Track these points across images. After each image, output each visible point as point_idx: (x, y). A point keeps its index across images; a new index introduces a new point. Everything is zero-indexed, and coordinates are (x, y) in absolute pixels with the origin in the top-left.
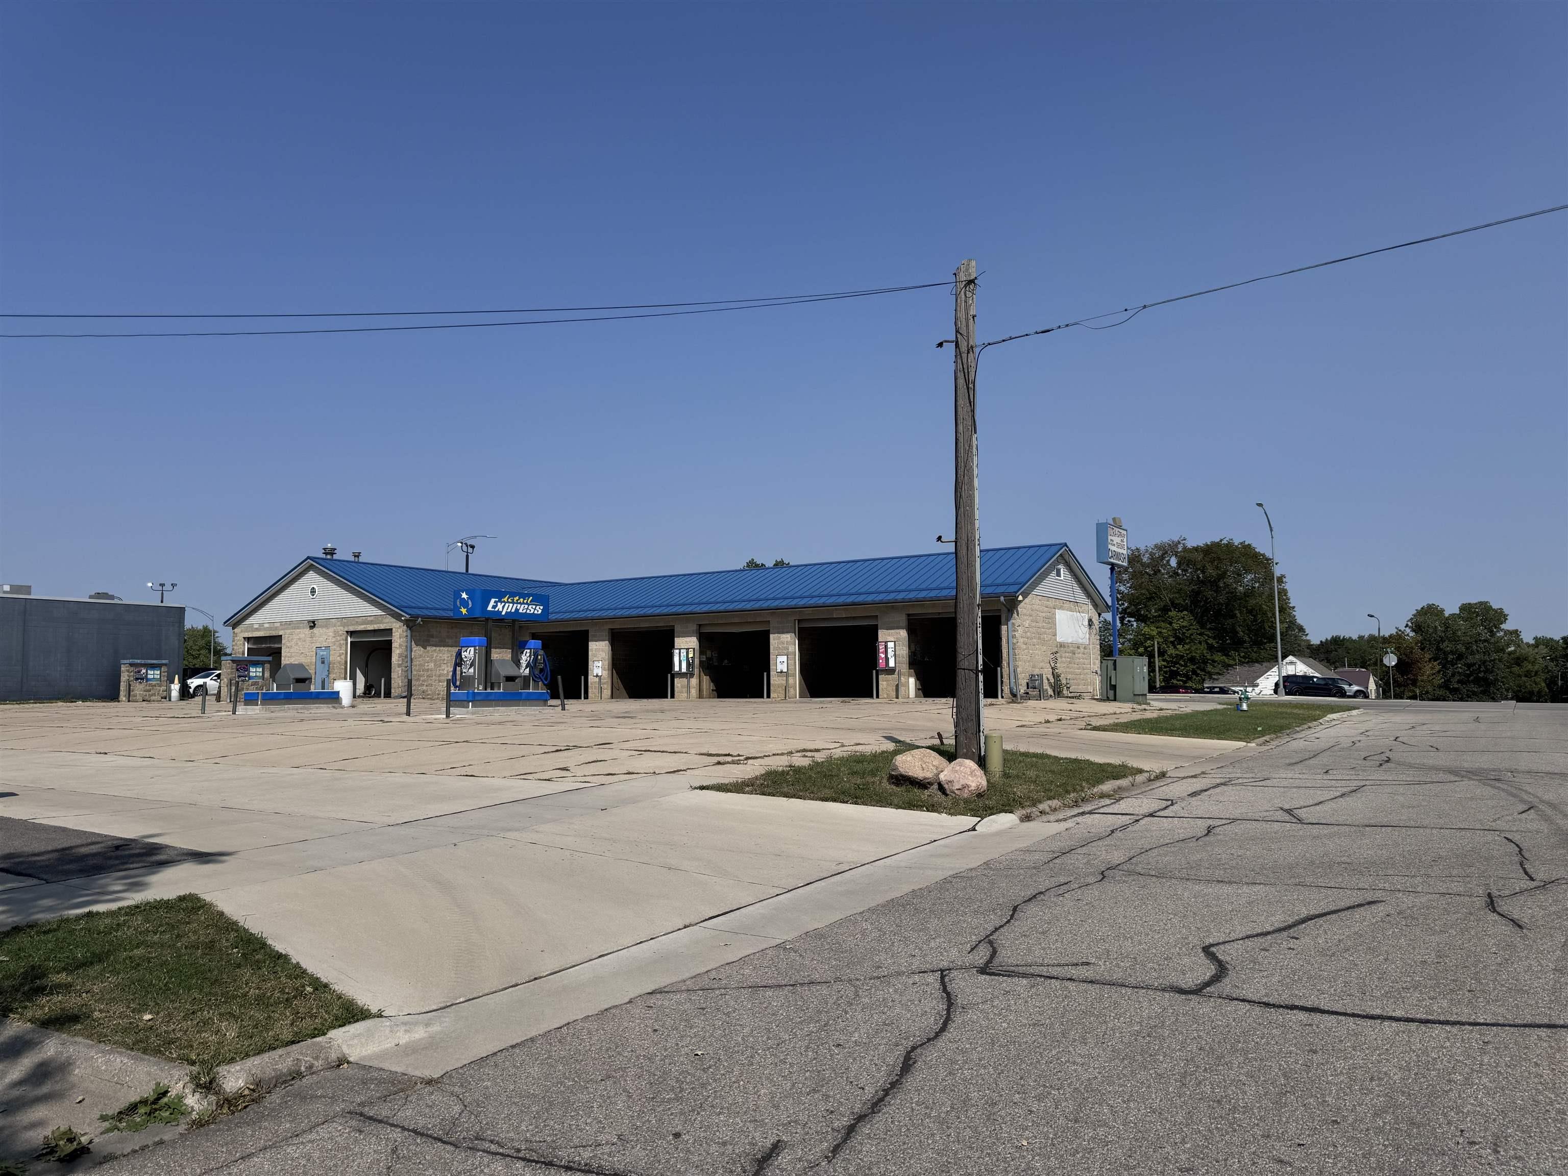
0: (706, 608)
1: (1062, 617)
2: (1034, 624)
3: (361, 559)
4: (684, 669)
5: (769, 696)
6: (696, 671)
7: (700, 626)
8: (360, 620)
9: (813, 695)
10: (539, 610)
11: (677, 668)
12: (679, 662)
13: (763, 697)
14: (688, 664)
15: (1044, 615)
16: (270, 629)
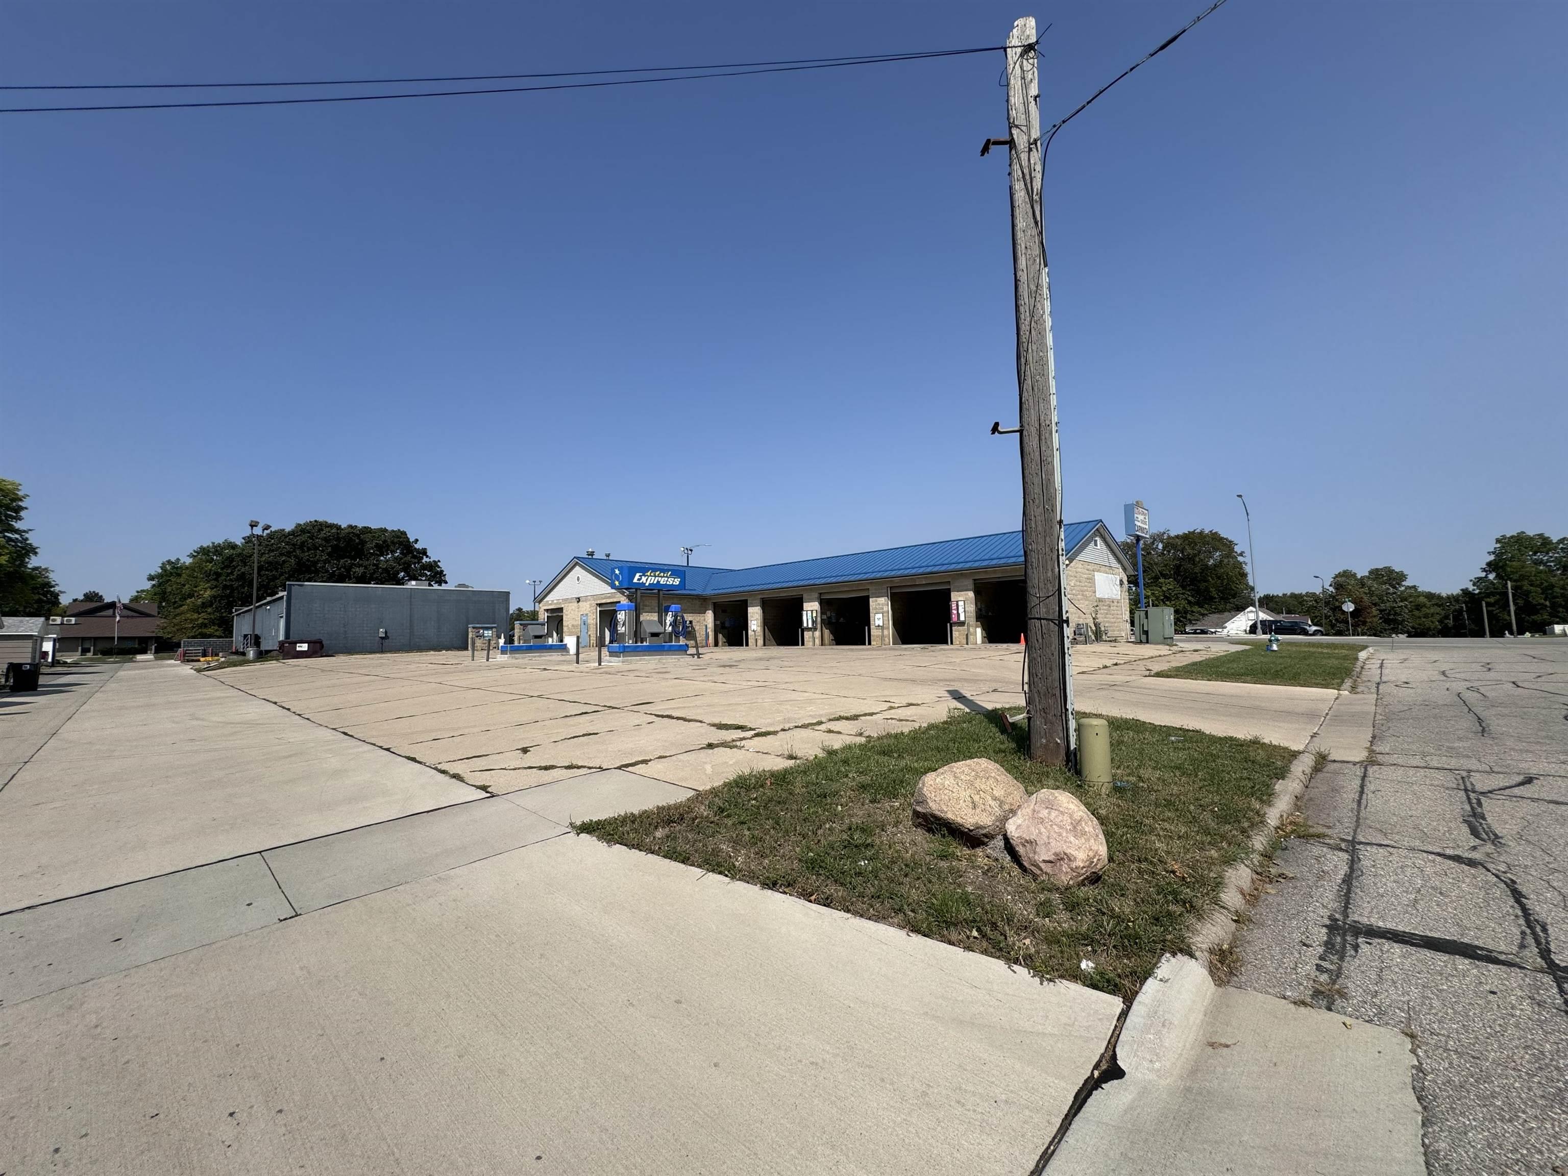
0: (823, 581)
1: (1100, 577)
2: (1078, 583)
3: (611, 558)
4: (810, 626)
5: (870, 644)
6: (819, 626)
7: (820, 594)
8: (603, 596)
9: (904, 642)
10: (677, 582)
11: (805, 625)
12: (807, 619)
13: (865, 644)
14: (813, 622)
15: (1086, 576)
16: (555, 604)
